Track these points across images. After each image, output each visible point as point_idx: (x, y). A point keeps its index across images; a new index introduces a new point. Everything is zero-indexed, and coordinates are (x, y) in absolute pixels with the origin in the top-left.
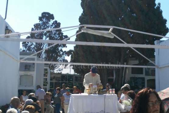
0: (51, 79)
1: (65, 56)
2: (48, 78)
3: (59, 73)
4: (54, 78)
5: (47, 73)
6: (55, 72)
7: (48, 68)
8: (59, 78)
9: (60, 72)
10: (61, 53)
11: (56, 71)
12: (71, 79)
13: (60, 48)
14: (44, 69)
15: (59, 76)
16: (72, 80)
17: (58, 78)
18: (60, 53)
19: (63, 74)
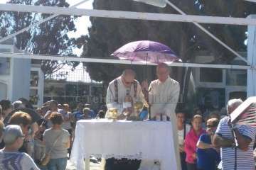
0: (46, 92)
1: (73, 48)
2: (40, 88)
3: (61, 81)
4: (52, 88)
5: (37, 79)
6: (55, 78)
7: (39, 70)
8: (62, 89)
9: (63, 78)
10: (66, 42)
11: (55, 76)
12: (85, 92)
13: (63, 33)
14: (32, 72)
15: (61, 87)
16: (87, 94)
17: (59, 89)
18: (63, 42)
19: (69, 82)
